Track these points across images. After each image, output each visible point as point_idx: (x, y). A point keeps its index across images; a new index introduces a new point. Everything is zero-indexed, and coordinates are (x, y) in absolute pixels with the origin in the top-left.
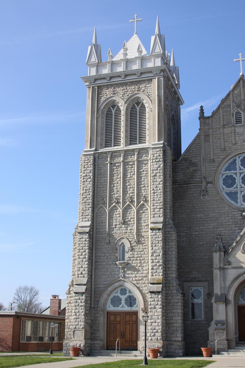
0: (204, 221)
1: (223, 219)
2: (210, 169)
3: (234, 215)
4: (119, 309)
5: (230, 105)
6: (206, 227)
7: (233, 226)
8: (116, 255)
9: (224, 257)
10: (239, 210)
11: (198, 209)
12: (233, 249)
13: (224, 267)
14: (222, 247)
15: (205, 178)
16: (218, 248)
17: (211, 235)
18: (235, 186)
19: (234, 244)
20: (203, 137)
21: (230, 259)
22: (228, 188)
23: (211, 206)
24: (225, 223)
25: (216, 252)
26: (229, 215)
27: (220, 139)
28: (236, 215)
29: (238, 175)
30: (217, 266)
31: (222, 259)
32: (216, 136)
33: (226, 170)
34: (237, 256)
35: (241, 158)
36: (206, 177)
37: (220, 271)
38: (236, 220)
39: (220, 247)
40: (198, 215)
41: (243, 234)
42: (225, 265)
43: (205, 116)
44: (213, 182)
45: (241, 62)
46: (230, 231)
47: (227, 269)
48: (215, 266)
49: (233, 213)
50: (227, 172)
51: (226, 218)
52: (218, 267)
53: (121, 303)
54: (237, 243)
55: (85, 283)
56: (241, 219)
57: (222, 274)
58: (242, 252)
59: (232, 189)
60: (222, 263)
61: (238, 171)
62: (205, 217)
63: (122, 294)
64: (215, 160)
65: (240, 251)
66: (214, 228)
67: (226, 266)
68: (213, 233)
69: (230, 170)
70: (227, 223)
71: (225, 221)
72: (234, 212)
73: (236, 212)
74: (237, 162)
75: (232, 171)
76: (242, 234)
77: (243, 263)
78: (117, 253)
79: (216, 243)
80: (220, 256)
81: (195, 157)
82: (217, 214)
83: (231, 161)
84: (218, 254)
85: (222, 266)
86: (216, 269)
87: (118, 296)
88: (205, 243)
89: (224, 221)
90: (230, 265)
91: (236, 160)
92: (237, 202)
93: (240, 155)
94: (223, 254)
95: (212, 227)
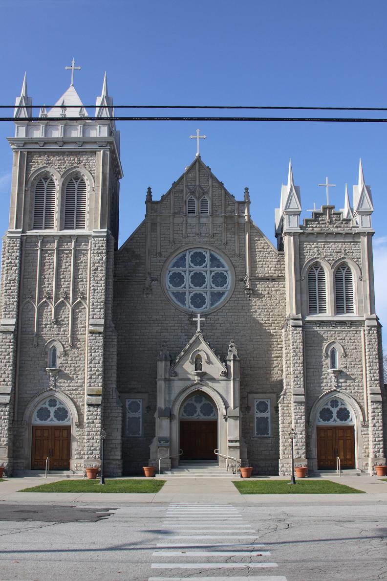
0: (146, 324)
1: (168, 322)
2: (155, 264)
3: (181, 319)
4: (47, 423)
5: (182, 191)
6: (148, 331)
7: (179, 331)
8: (46, 360)
9: (170, 368)
10: (186, 314)
11: (140, 309)
12: (180, 358)
13: (169, 379)
14: (168, 356)
15: (149, 274)
16: (164, 357)
17: (154, 340)
18: (183, 285)
19: (182, 353)
20: (149, 225)
21: (176, 370)
22: (175, 287)
23: (156, 307)
24: (171, 327)
25: (161, 361)
26: (175, 319)
27: (169, 229)
28: (183, 319)
29: (187, 273)
30: (161, 377)
31: (168, 370)
32: (164, 225)
33: (174, 266)
34: (184, 366)
35: (192, 253)
36: (151, 273)
37: (165, 383)
38: (183, 325)
39: (165, 355)
40: (139, 317)
41: (193, 343)
42: (171, 376)
43: (153, 200)
44: (159, 279)
45: (198, 140)
46: (175, 337)
47: (173, 380)
48: (159, 377)
49: (180, 316)
50: (175, 268)
51: (171, 322)
52: (163, 377)
53: (49, 416)
54: (185, 352)
55: (9, 392)
56: (189, 324)
57: (167, 385)
58: (190, 362)
59: (179, 289)
60: (168, 373)
61: (187, 268)
62: (148, 319)
63: (50, 406)
64: (162, 253)
65: (188, 361)
66: (157, 332)
67: (172, 378)
68: (156, 339)
69: (178, 267)
72: (181, 315)
73: (184, 315)
74: (187, 257)
75: (181, 268)
76: (191, 342)
77: (190, 374)
78: (46, 357)
79: (162, 351)
80: (166, 366)
81: (139, 248)
82: (161, 316)
83: (179, 256)
84: (163, 363)
85: (167, 377)
86: (160, 380)
87: (46, 409)
88: (146, 349)
89: (168, 325)
90: (176, 376)
91: (185, 255)
92: (184, 304)
93: (191, 250)
94: (169, 363)
95: (155, 331)
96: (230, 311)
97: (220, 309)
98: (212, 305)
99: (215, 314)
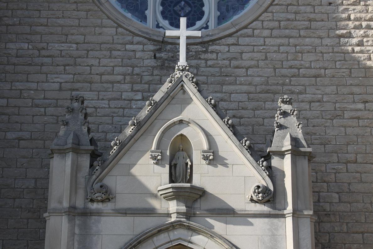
0: (30, 65)
1: (95, 62)
3: (132, 54)
6: (34, 86)
7: (127, 87)
9: (91, 175)
10: (149, 39)
11: (14, 25)
12: (122, 145)
13: (85, 208)
14: (85, 139)
16: (70, 141)
17: (50, 110)
19: (129, 131)
21: (109, 181)
23: (60, 21)
24: (101, 75)
25: (62, 152)
26: (115, 53)
28: (138, 55)
30: (60, 202)
31: (82, 181)
34: (135, 171)
37: (71, 221)
38: (137, 70)
39: (77, 137)
40: (11, 45)
41: (164, 99)
42: (92, 201)
46: (113, 104)
47: (99, 213)
48: (53, 204)
49: (128, 47)
51: (104, 61)
52: (66, 204)
54: (139, 125)
56: (153, 67)
57: (77, 231)
58: (154, 158)
60: (81, 193)
62: (36, 52)
65: (148, 155)
66: (60, 89)
67: (95, 206)
68: (56, 106)
70: (105, 78)
71: (101, 70)
72: (132, 43)
73: (138, 43)
76: (157, 97)
77: (155, 196)
79: (67, 124)
80: (76, 169)
82: (75, 46)
84: (69, 159)
85: (80, 203)
86: (58, 212)
88: (26, 135)
89: (95, 70)
90: (109, 200)
92: (144, 18)
94: (85, 161)
95: (56, 86)
96: (275, 32)
97: (245, 27)
98: (221, 19)
99: (231, 40)
